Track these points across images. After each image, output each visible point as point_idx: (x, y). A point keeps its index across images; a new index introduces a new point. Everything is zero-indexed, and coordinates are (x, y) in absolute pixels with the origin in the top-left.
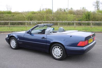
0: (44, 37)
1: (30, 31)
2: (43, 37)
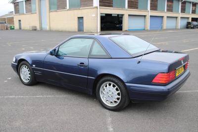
0: (83, 63)
1: (57, 50)
2: (81, 63)
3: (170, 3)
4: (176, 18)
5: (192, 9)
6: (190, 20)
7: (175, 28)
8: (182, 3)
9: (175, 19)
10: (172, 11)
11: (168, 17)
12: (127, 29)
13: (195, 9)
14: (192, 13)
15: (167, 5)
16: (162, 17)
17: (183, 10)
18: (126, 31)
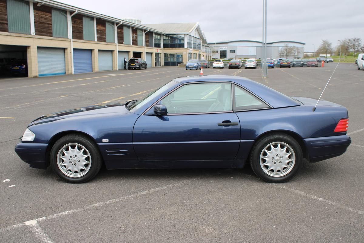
3: (101, 28)
4: (112, 52)
5: (133, 38)
6: (131, 56)
7: (110, 69)
8: (118, 28)
9: (110, 54)
10: (105, 41)
11: (99, 51)
12: (37, 75)
13: (137, 37)
14: (133, 44)
15: (97, 30)
16: (91, 51)
17: (121, 40)
18: (36, 77)
